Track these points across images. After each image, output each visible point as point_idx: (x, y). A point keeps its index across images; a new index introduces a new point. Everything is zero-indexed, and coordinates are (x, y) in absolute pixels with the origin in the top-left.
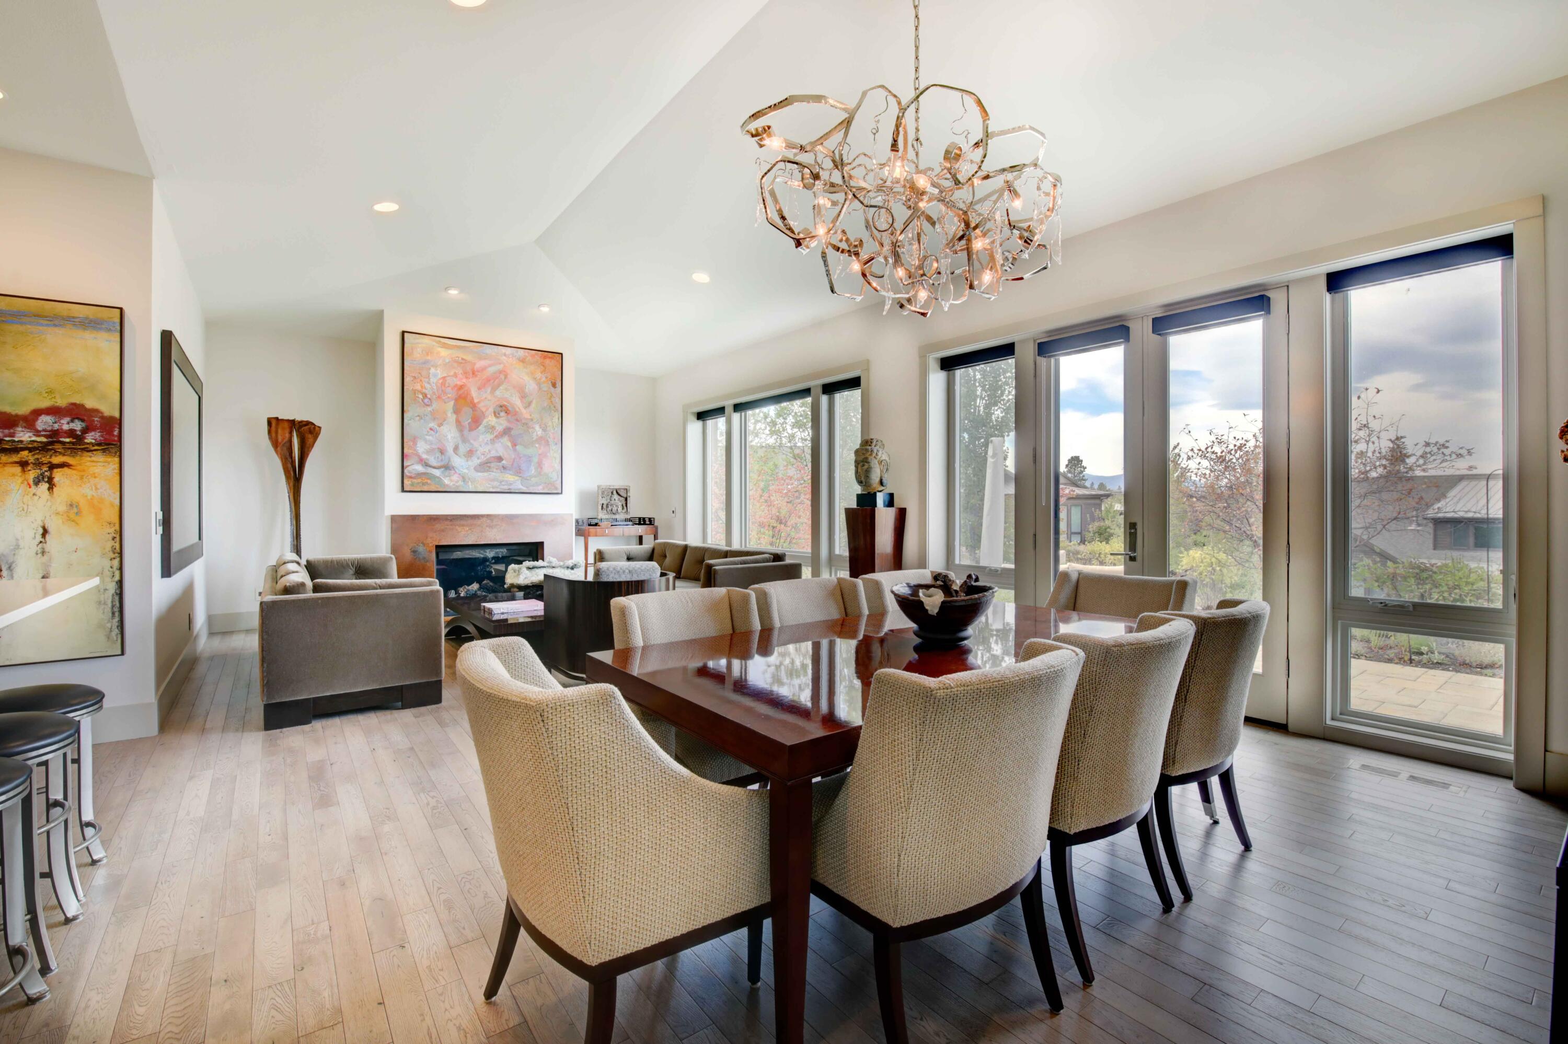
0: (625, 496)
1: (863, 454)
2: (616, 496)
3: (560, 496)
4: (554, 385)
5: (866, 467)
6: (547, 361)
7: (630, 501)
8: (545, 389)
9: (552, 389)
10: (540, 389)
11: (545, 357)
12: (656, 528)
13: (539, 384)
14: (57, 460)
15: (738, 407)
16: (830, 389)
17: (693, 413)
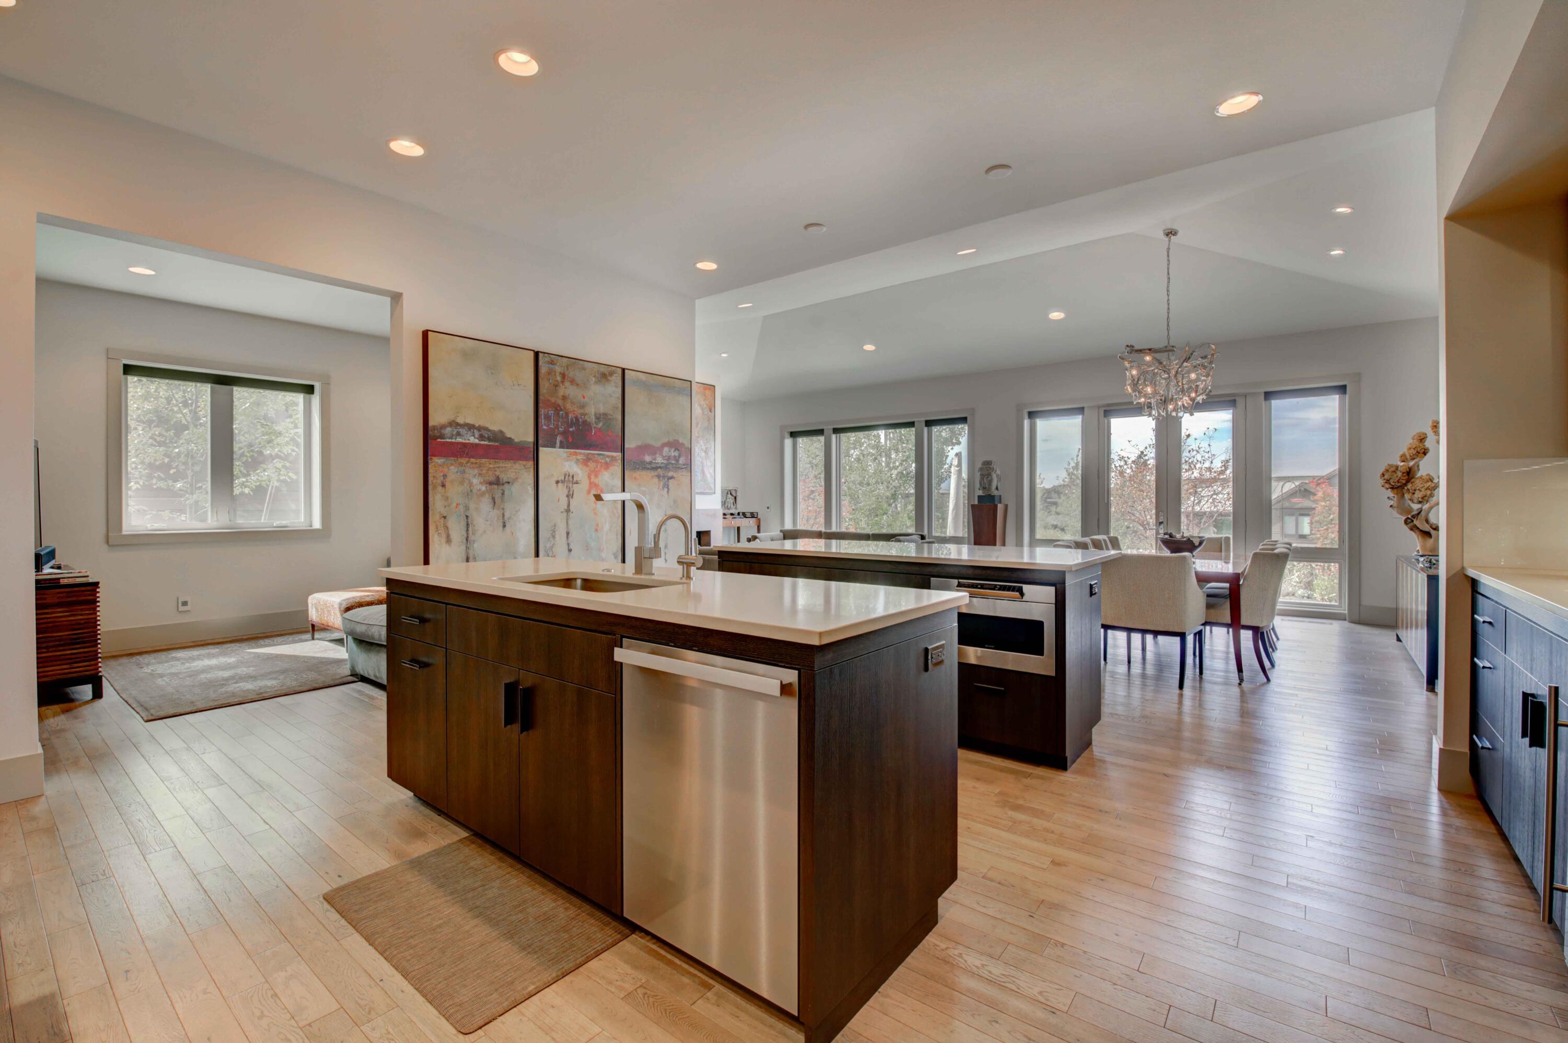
0: (735, 495)
1: (988, 470)
2: (729, 496)
3: (714, 495)
4: (711, 411)
5: (989, 479)
6: (707, 392)
7: (738, 499)
8: (706, 413)
9: (710, 413)
10: (703, 413)
11: (705, 389)
12: (759, 520)
13: (702, 409)
14: (670, 474)
15: (836, 431)
16: (929, 423)
17: (788, 432)
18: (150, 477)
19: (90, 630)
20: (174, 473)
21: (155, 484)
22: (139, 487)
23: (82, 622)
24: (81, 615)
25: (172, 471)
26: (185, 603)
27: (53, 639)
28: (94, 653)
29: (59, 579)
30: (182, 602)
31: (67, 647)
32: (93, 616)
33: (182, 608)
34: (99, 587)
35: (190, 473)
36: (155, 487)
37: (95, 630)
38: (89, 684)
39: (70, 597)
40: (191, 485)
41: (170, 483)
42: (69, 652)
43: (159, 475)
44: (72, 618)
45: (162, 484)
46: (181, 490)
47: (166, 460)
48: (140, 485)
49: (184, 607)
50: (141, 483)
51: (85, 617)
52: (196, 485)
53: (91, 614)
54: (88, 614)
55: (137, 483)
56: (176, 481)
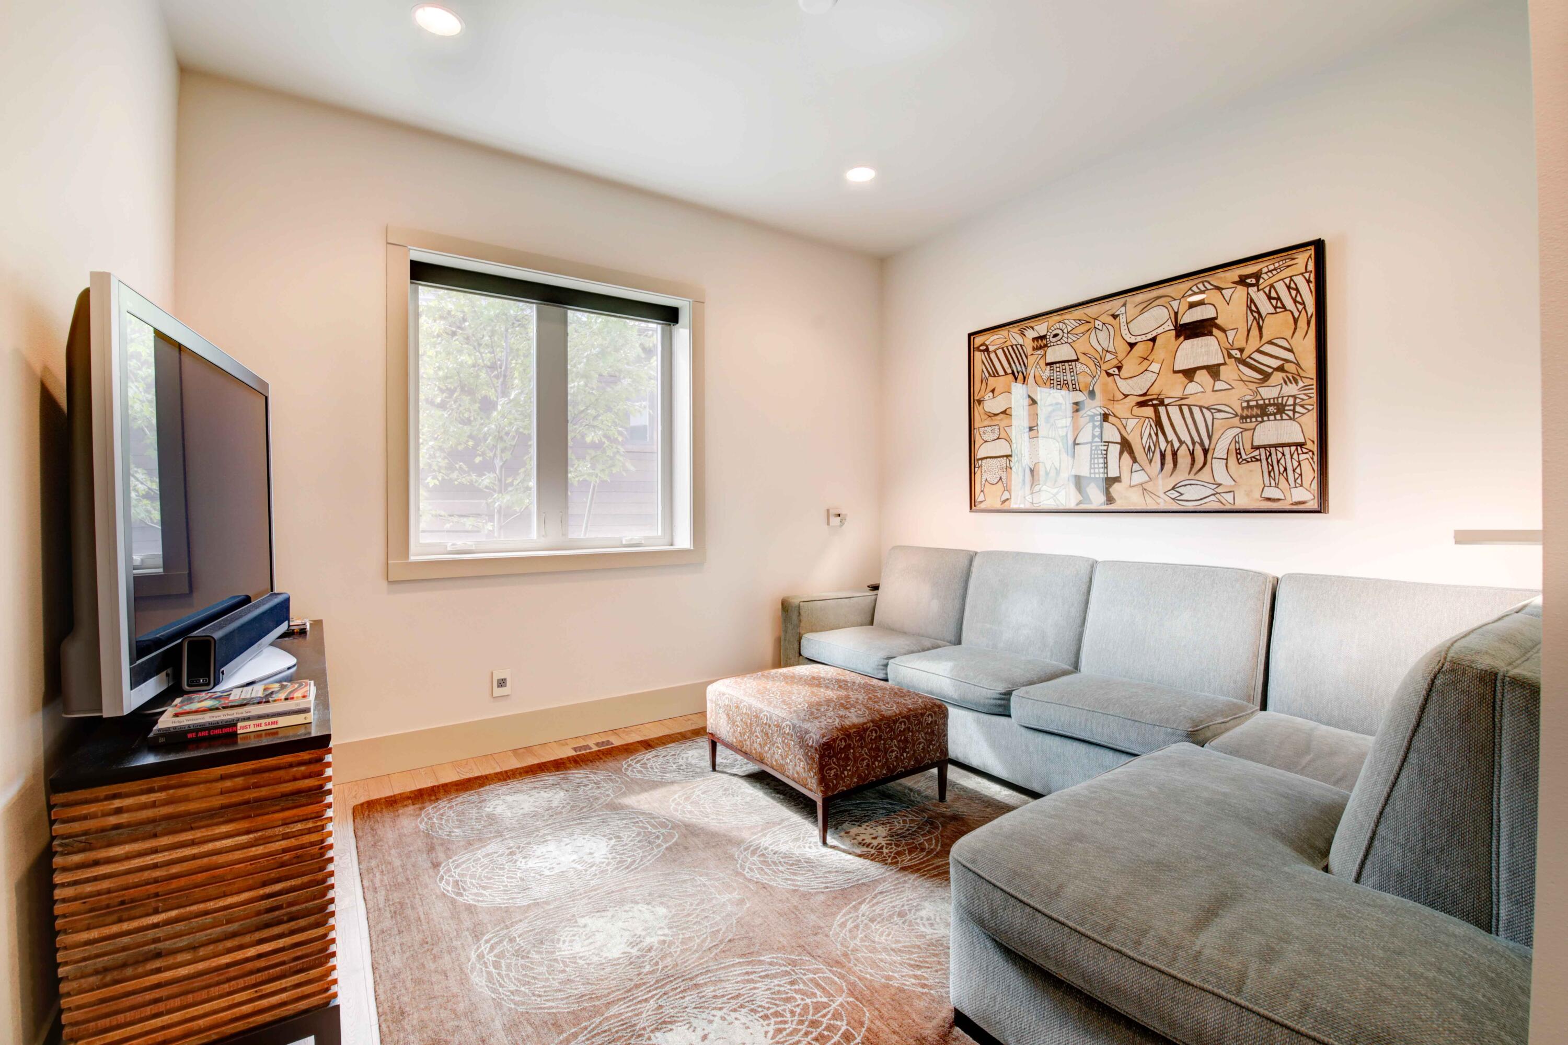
18: (451, 468)
19: (305, 879)
20: (480, 461)
21: (456, 480)
22: (437, 483)
23: (286, 857)
24: (286, 837)
25: (478, 460)
26: (502, 683)
27: (208, 919)
28: (318, 945)
29: (233, 724)
30: (498, 680)
31: (247, 939)
32: (314, 837)
33: (498, 692)
34: (329, 751)
35: (498, 463)
36: (456, 483)
37: (320, 876)
38: (310, 1035)
39: (257, 786)
40: (500, 481)
41: (474, 477)
42: (252, 952)
43: (460, 467)
44: (260, 850)
45: (465, 480)
46: (487, 487)
47: (471, 443)
48: (438, 480)
49: (501, 689)
50: (440, 479)
51: (293, 842)
52: (505, 480)
53: (310, 831)
54: (302, 833)
55: (434, 478)
56: (480, 475)
